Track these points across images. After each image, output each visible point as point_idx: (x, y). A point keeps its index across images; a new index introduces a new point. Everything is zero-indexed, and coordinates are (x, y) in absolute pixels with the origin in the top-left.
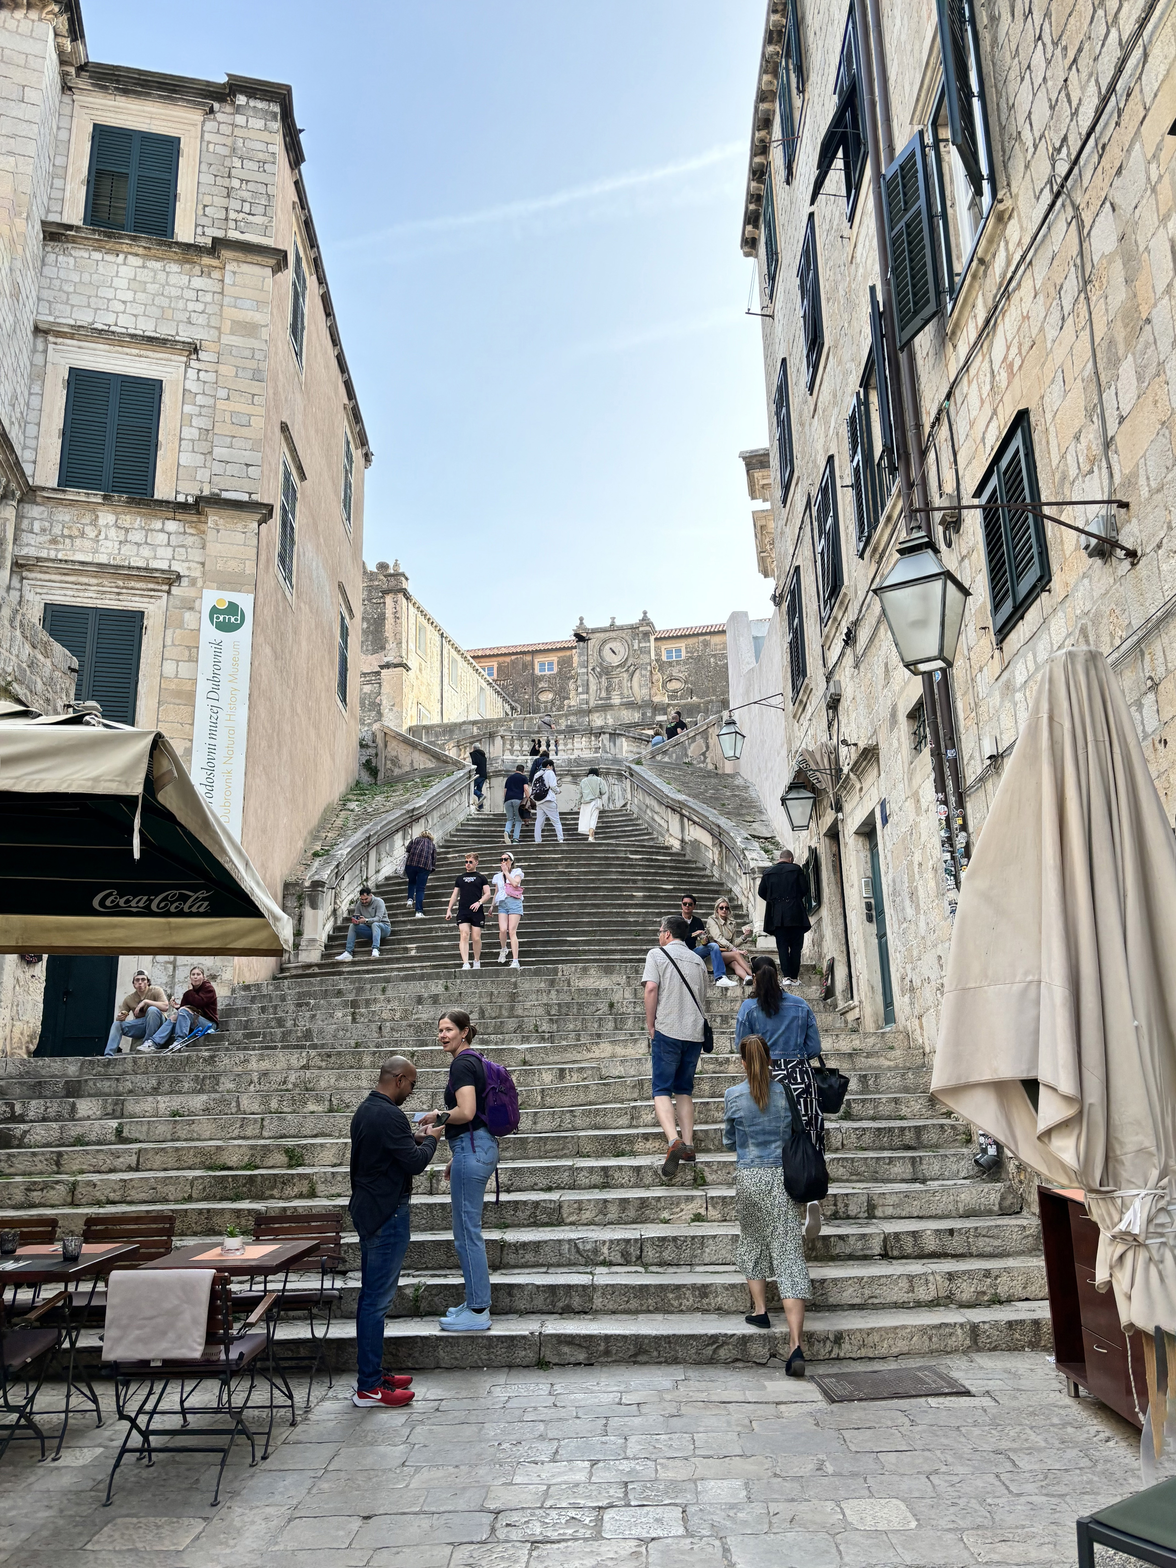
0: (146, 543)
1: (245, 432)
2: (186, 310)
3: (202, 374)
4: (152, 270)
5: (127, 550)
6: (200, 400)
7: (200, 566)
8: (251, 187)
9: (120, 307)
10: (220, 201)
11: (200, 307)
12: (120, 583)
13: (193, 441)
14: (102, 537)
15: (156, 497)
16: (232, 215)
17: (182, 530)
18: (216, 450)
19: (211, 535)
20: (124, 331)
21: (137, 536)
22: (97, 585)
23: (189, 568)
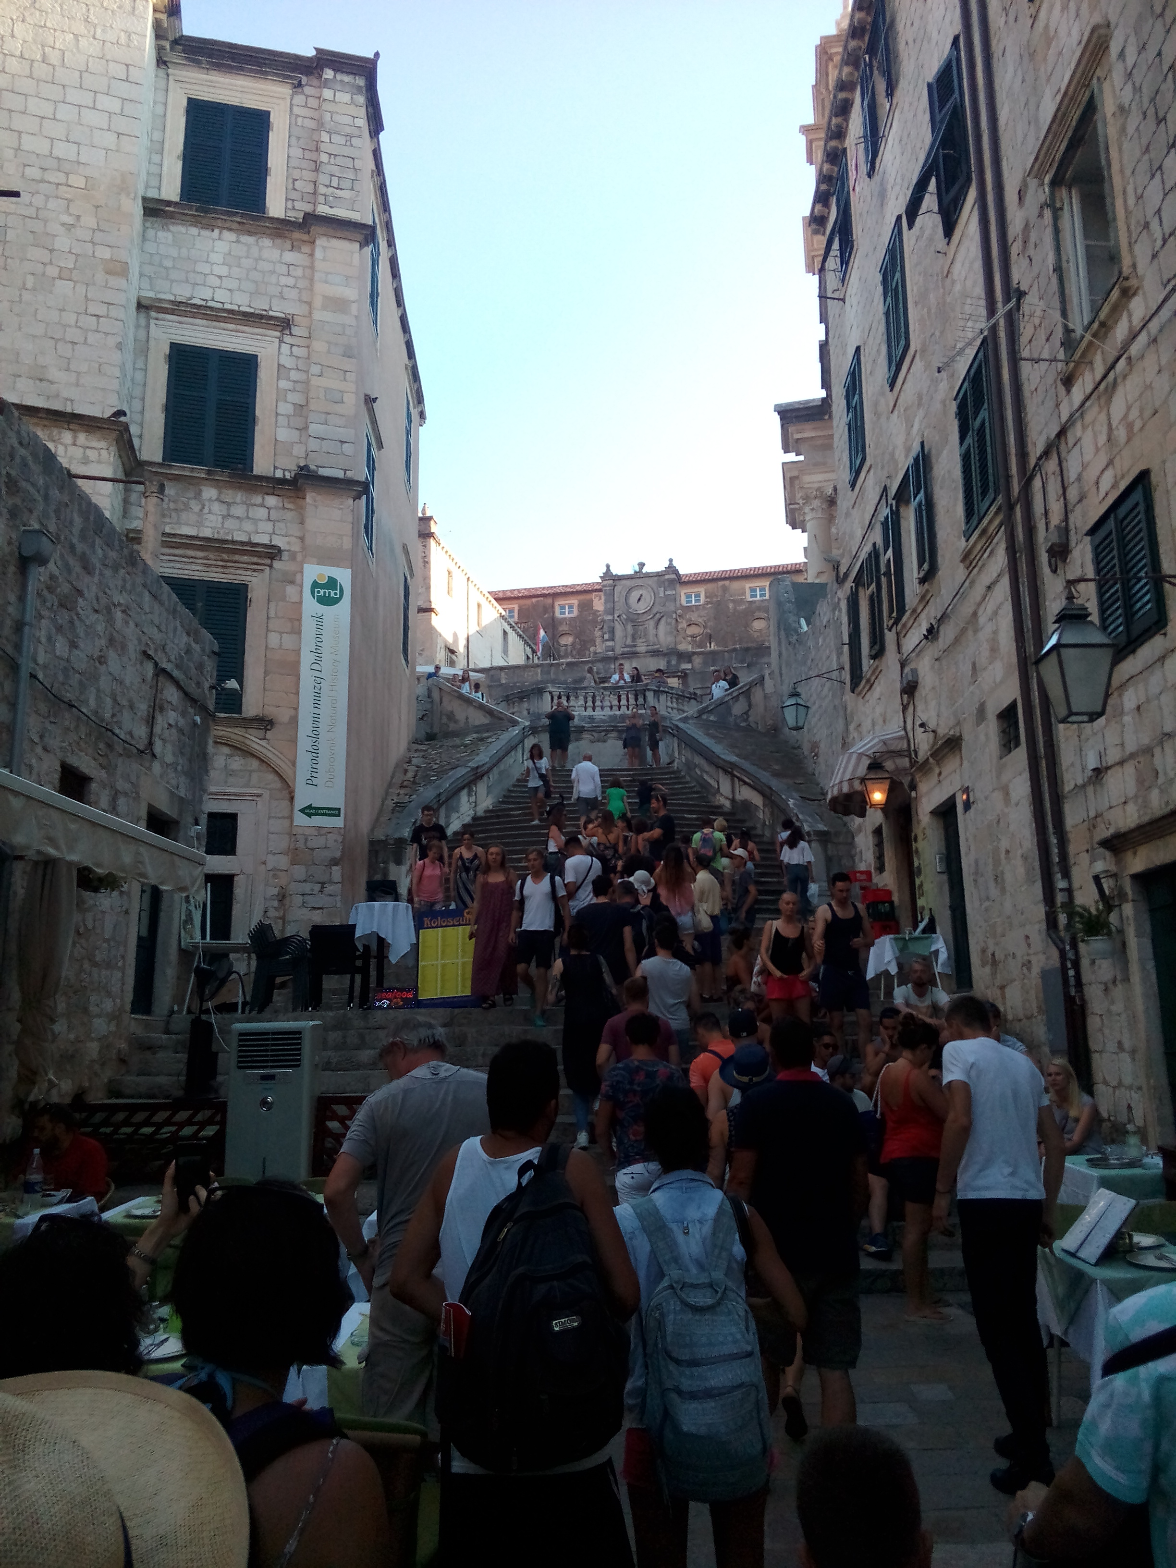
0: (248, 517)
1: (338, 408)
2: (278, 284)
3: (295, 349)
4: (246, 244)
5: (230, 524)
6: (294, 375)
7: (298, 541)
8: (340, 161)
9: (217, 282)
10: (309, 175)
11: (290, 281)
12: (225, 556)
13: (288, 416)
14: (206, 510)
15: (255, 473)
16: (322, 190)
17: (281, 505)
18: (312, 427)
19: (309, 511)
20: (220, 306)
21: (238, 511)
22: (204, 558)
23: (289, 543)
